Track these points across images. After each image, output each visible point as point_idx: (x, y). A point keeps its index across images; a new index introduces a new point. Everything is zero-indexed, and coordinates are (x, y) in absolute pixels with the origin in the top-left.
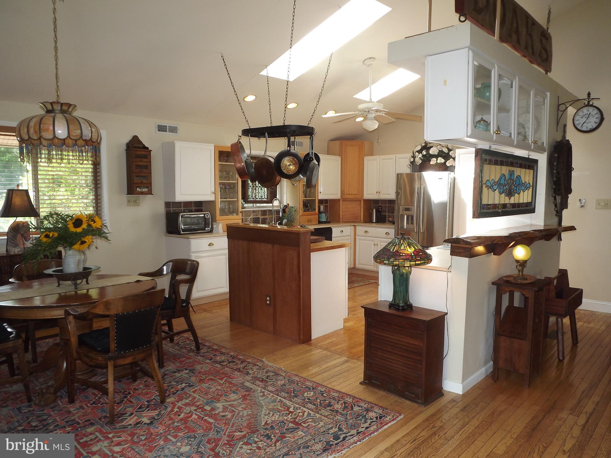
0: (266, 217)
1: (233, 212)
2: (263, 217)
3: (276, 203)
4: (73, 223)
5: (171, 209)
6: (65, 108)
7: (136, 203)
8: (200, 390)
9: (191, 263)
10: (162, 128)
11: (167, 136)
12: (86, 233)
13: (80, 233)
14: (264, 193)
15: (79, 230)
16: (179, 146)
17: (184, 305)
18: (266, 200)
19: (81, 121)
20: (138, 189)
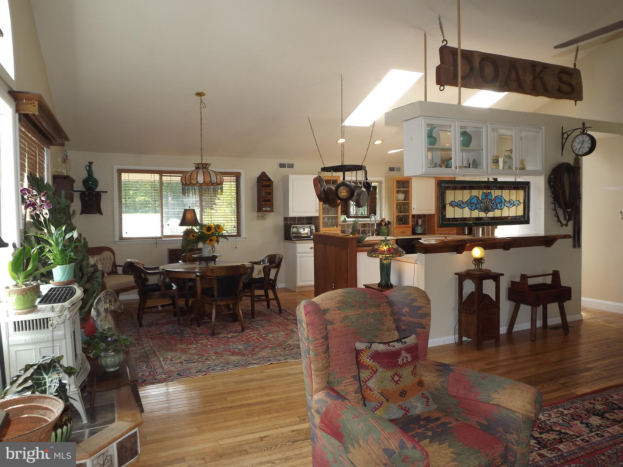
0: (365, 229)
1: (335, 225)
2: (363, 229)
3: (373, 218)
4: (207, 229)
5: (288, 222)
6: (204, 166)
7: (263, 218)
8: (266, 329)
9: (279, 257)
10: (282, 166)
11: (286, 170)
12: (213, 235)
13: (210, 235)
14: (364, 210)
15: (210, 233)
16: (291, 177)
17: (271, 282)
18: (367, 215)
19: (211, 172)
20: (264, 208)
